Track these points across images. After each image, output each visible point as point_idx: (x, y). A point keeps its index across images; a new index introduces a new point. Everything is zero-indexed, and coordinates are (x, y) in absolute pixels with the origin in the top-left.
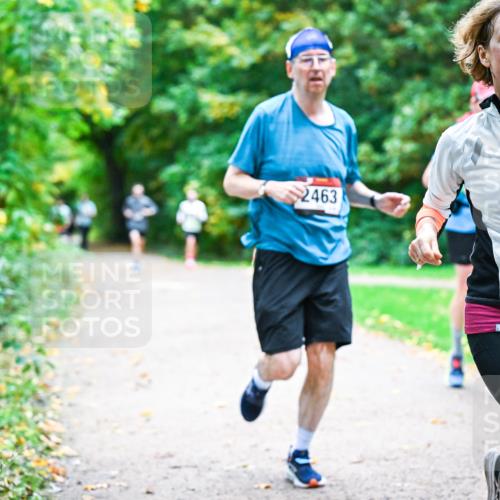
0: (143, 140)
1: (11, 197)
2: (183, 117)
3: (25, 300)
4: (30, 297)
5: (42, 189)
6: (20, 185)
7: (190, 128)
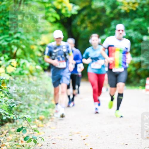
0: (87, 22)
1: (19, 52)
2: (108, 10)
3: (27, 107)
4: (29, 105)
5: (35, 48)
6: (24, 47)
7: (112, 16)
